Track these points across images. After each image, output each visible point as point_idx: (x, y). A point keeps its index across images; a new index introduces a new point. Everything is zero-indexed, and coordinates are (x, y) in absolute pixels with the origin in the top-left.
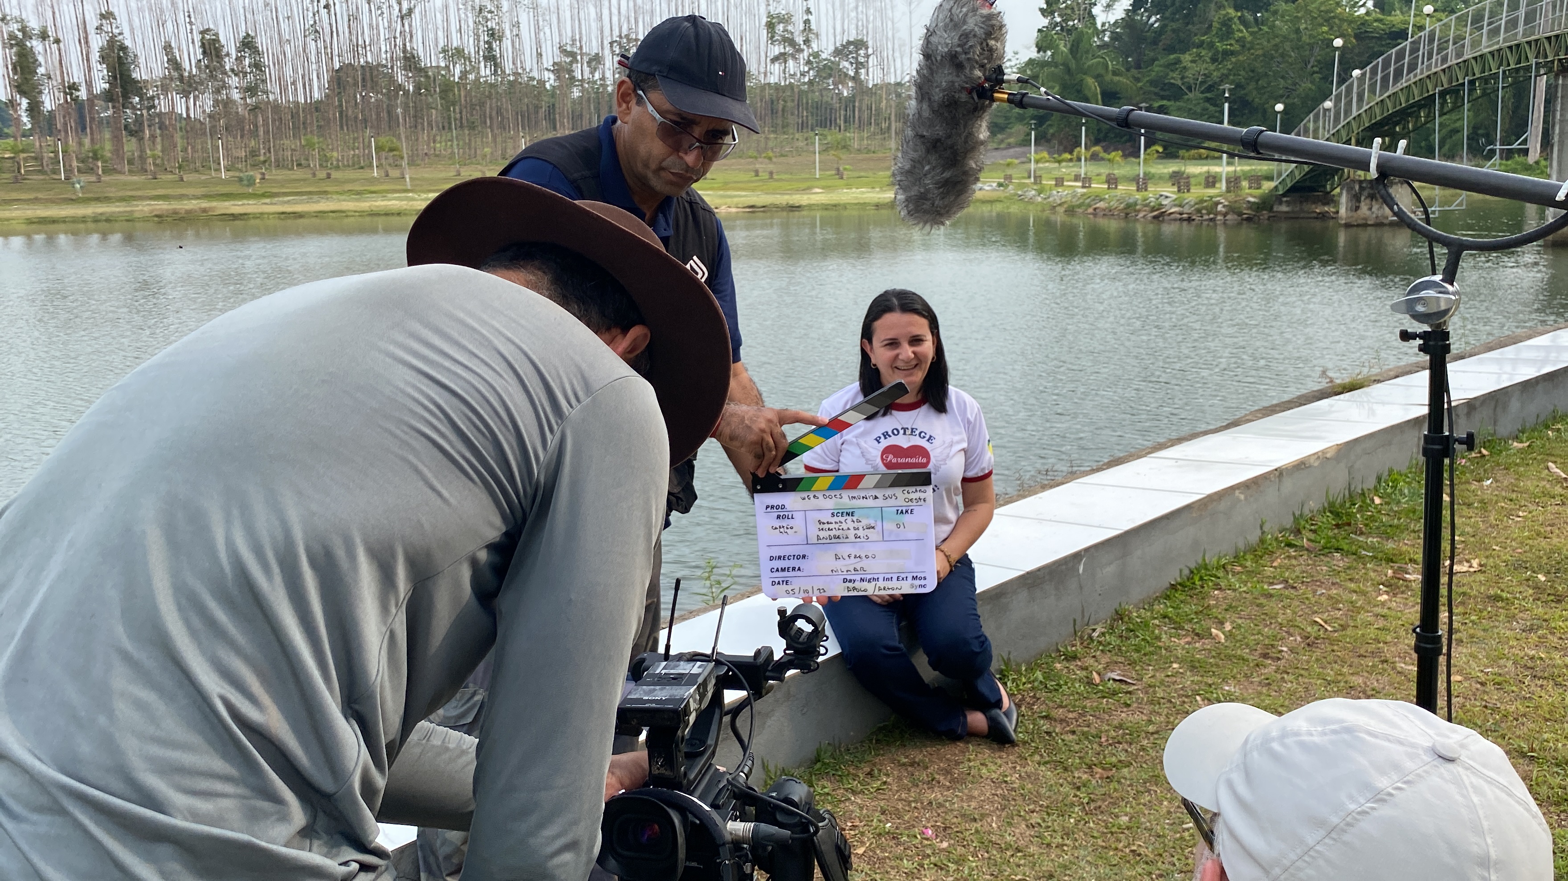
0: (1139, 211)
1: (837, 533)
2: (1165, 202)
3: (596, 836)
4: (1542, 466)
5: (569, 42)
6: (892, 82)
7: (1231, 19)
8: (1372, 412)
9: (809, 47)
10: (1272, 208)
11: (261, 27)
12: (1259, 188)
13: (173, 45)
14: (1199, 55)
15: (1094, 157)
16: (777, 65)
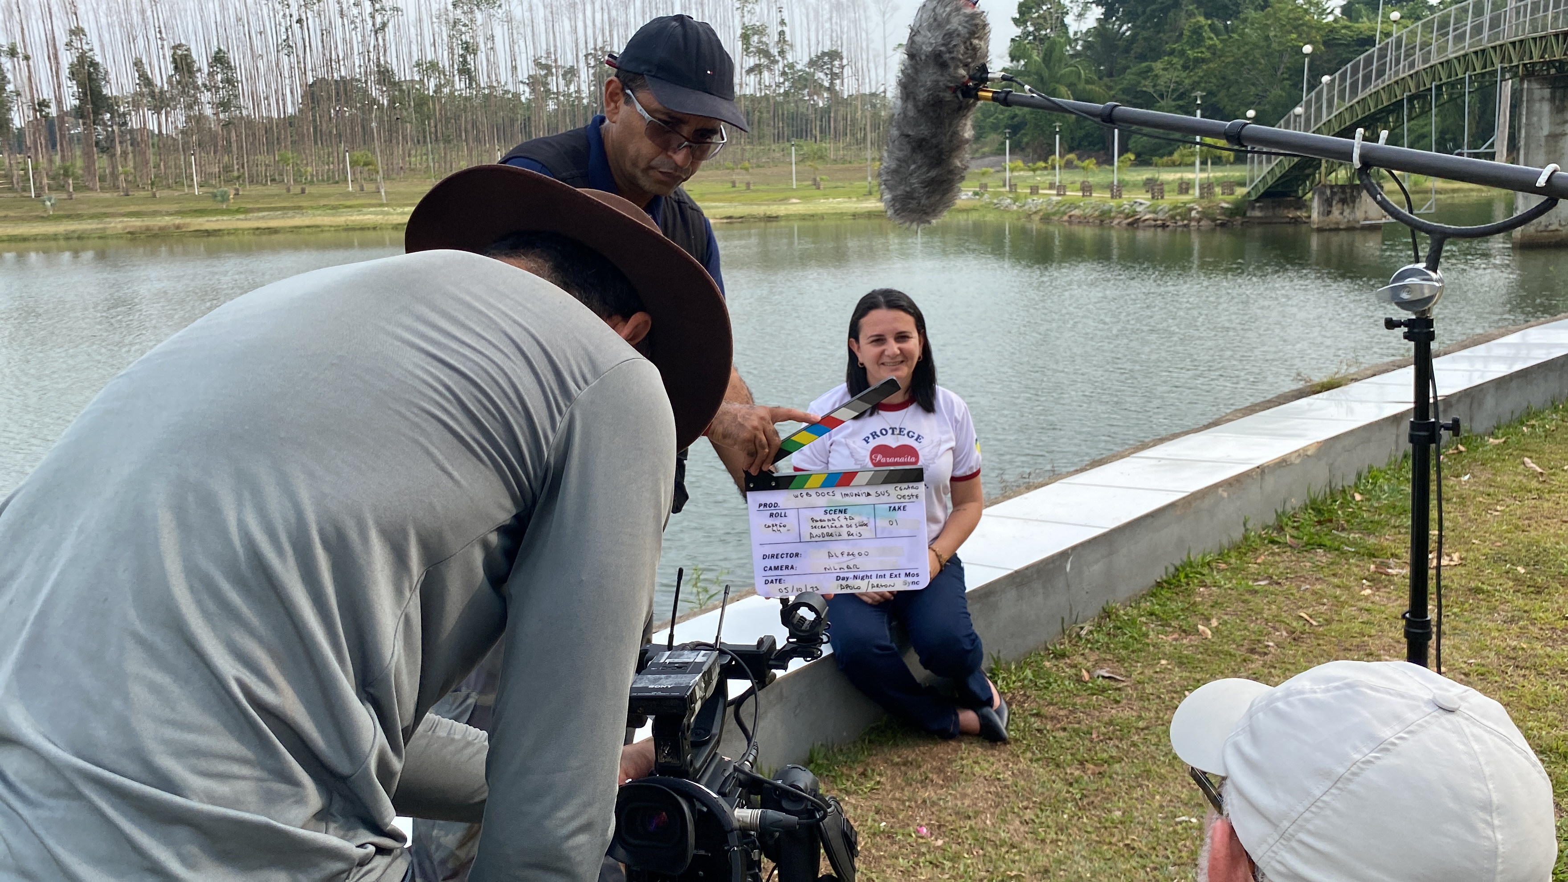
0: (1114, 218)
1: (830, 531)
2: (1139, 209)
3: (610, 819)
4: (1518, 461)
5: (544, 55)
6: (867, 92)
7: (1201, 27)
8: (1350, 411)
9: (784, 58)
10: (1245, 214)
11: (234, 42)
12: (1232, 194)
13: (144, 61)
14: (1170, 63)
15: (1069, 165)
16: (752, 77)
